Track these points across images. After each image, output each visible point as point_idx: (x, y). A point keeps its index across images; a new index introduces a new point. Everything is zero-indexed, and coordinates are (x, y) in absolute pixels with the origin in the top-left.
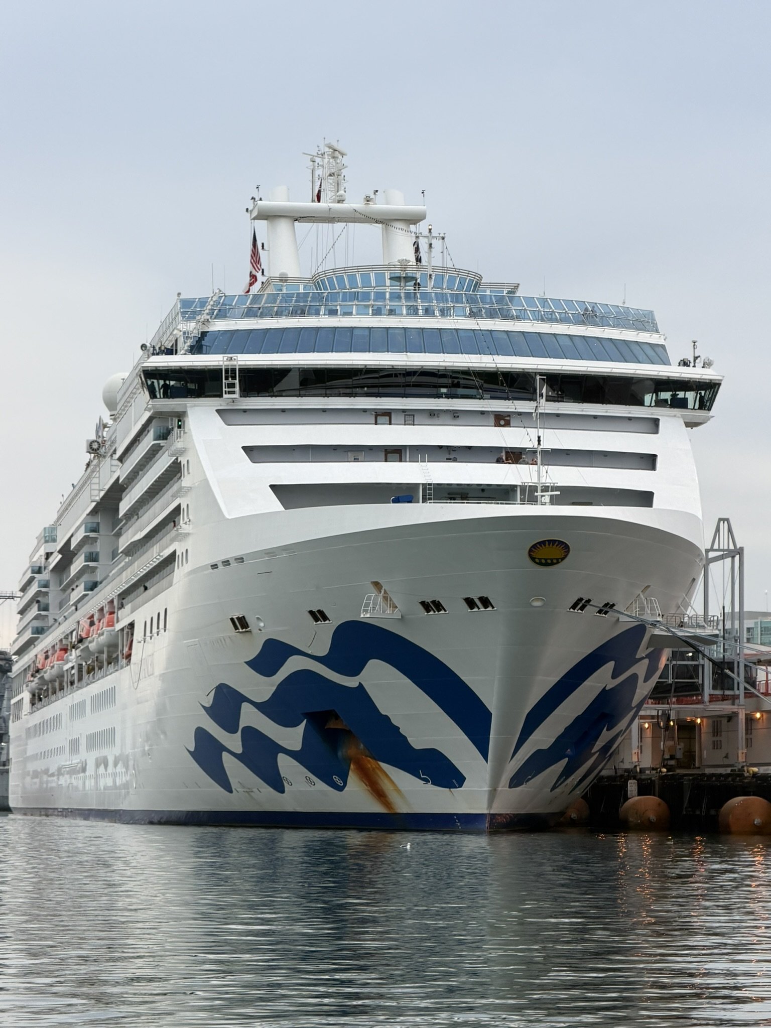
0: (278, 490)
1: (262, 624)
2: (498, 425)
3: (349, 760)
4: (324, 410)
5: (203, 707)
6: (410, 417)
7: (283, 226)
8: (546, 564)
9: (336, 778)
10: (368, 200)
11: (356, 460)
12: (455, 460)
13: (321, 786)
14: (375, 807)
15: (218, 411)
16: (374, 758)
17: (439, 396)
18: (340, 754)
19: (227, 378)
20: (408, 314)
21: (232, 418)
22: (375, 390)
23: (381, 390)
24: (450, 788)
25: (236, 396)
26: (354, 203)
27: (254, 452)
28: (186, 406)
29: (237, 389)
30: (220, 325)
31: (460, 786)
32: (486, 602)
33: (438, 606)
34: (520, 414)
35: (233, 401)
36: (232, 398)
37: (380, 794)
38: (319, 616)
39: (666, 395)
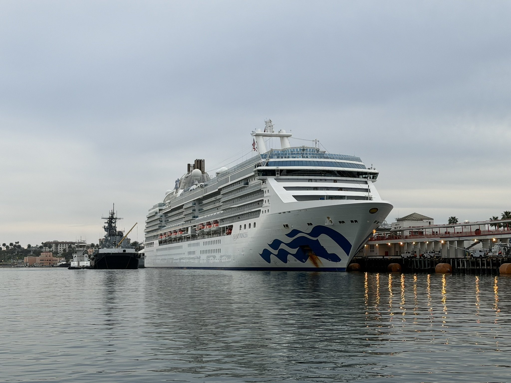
0: (295, 197)
1: (293, 226)
2: (334, 182)
3: (309, 256)
4: (298, 179)
5: (268, 244)
6: (316, 180)
7: (261, 138)
8: (373, 213)
9: (304, 260)
10: (279, 132)
11: (307, 190)
12: (328, 190)
13: (299, 262)
14: (314, 266)
15: (274, 179)
16: (316, 255)
17: (322, 176)
18: (306, 254)
19: (277, 172)
20: (310, 158)
21: (278, 180)
22: (308, 174)
23: (310, 175)
24: (336, 262)
25: (279, 176)
26: (276, 133)
27: (287, 188)
28: (267, 178)
29: (279, 174)
30: (271, 160)
31: (339, 261)
32: (356, 221)
33: (343, 222)
34: (339, 180)
35: (278, 177)
36: (278, 176)
37: (315, 263)
38: (310, 224)
39: (364, 176)
